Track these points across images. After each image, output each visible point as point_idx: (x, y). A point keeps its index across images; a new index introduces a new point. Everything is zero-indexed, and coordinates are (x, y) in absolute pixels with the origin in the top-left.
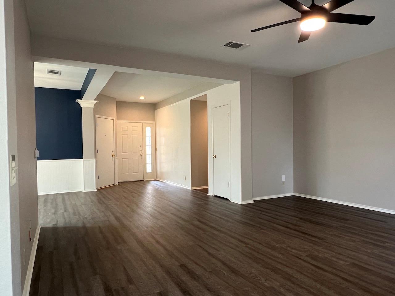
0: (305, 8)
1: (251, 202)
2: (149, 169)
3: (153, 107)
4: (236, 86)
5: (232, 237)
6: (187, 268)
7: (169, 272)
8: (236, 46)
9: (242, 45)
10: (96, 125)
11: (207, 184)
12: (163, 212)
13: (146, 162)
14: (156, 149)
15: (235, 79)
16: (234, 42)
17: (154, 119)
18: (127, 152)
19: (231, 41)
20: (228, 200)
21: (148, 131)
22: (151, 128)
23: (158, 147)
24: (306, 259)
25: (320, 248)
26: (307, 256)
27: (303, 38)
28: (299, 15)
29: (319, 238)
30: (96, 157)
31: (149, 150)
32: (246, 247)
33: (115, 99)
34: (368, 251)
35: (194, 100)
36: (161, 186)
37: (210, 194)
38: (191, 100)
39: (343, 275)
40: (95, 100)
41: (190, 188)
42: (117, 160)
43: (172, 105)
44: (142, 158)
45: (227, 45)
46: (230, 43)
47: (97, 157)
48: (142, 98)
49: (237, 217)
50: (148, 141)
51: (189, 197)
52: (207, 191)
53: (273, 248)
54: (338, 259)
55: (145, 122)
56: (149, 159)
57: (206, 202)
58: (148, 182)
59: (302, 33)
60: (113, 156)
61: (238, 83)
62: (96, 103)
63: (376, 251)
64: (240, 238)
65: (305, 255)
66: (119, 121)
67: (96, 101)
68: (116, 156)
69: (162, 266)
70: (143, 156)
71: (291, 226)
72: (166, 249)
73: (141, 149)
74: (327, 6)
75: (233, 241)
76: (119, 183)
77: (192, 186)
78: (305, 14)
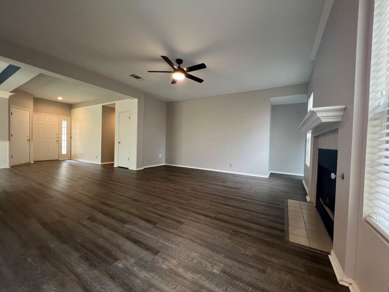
0: (176, 67)
1: (142, 169)
2: (64, 151)
3: (69, 107)
4: (136, 101)
5: (132, 186)
6: (106, 204)
7: (93, 207)
8: (137, 77)
9: (141, 78)
10: (10, 114)
11: (113, 161)
12: (80, 177)
13: (62, 146)
14: (71, 137)
15: (135, 97)
16: (136, 75)
17: (70, 116)
18: (43, 138)
19: (135, 74)
20: (128, 168)
21: (64, 124)
22: (67, 121)
23: (73, 136)
24: (172, 190)
25: (178, 186)
26: (172, 189)
27: (174, 82)
28: (173, 70)
29: (177, 182)
30: (9, 140)
31: (64, 138)
32: (141, 189)
33: (32, 95)
34: (198, 184)
35: (106, 106)
36: (76, 163)
37: (115, 166)
38: (103, 106)
39: (188, 194)
40: (11, 92)
41: (100, 163)
42: (32, 144)
43: (88, 107)
44: (57, 143)
45: (132, 75)
46: (134, 75)
47: (11, 140)
48: (60, 98)
49: (134, 176)
50: (64, 131)
51: (100, 168)
52: (113, 164)
53: (155, 188)
54: (186, 188)
55: (61, 116)
56: (64, 144)
57: (112, 170)
58: (64, 160)
59: (173, 79)
60: (28, 140)
61: (136, 100)
62: (12, 95)
63: (200, 184)
64: (136, 185)
65: (171, 189)
66: (35, 113)
67: (12, 94)
68: (32, 140)
69: (87, 205)
70: (59, 142)
71: (163, 178)
72: (88, 197)
73: (57, 136)
74: (185, 69)
75: (133, 187)
76: (34, 161)
77: (102, 162)
78: (175, 70)
